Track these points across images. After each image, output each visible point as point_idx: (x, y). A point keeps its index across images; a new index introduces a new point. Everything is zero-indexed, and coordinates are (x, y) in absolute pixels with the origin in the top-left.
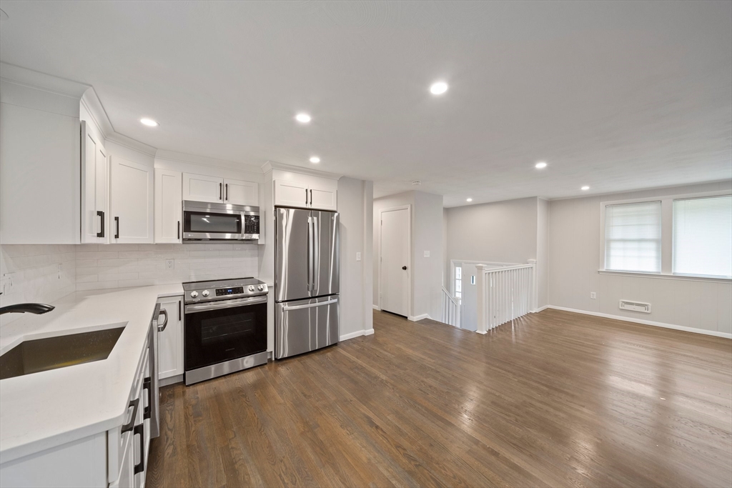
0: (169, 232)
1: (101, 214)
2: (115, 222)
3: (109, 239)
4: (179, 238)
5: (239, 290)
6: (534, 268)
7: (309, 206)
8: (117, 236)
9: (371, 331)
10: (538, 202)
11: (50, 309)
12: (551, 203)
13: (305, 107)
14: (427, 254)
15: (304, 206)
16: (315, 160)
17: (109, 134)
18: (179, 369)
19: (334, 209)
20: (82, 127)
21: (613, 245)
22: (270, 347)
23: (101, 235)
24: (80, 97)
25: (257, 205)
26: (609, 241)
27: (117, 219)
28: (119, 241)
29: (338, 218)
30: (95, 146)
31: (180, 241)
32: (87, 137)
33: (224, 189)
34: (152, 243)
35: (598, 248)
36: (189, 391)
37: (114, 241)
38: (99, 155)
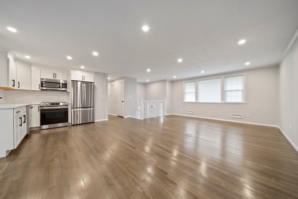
0: (36, 87)
1: (14, 80)
2: (18, 83)
3: (16, 87)
4: (39, 89)
5: (59, 104)
6: (165, 102)
7: (84, 81)
8: (19, 87)
9: (107, 119)
10: (167, 81)
11: (1, 98)
12: (173, 82)
13: (70, 55)
14: (130, 97)
15: (82, 81)
16: (83, 67)
17: (16, 59)
18: (38, 125)
19: (93, 82)
20: (8, 60)
21: (187, 94)
22: (70, 121)
23: (14, 86)
24: (8, 52)
25: (66, 80)
26: (185, 93)
27: (19, 82)
28: (19, 89)
29: (94, 84)
30: (12, 63)
31: (40, 90)
32: (10, 62)
33: (55, 75)
34: (30, 90)
35: (182, 95)
36: (42, 131)
37: (18, 89)
38: (13, 65)
